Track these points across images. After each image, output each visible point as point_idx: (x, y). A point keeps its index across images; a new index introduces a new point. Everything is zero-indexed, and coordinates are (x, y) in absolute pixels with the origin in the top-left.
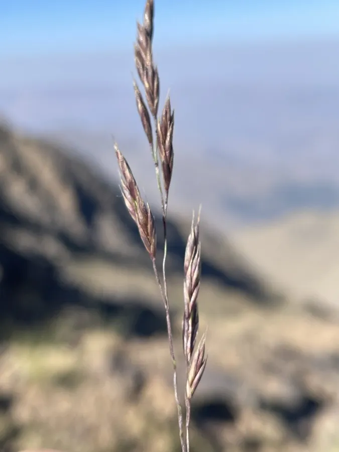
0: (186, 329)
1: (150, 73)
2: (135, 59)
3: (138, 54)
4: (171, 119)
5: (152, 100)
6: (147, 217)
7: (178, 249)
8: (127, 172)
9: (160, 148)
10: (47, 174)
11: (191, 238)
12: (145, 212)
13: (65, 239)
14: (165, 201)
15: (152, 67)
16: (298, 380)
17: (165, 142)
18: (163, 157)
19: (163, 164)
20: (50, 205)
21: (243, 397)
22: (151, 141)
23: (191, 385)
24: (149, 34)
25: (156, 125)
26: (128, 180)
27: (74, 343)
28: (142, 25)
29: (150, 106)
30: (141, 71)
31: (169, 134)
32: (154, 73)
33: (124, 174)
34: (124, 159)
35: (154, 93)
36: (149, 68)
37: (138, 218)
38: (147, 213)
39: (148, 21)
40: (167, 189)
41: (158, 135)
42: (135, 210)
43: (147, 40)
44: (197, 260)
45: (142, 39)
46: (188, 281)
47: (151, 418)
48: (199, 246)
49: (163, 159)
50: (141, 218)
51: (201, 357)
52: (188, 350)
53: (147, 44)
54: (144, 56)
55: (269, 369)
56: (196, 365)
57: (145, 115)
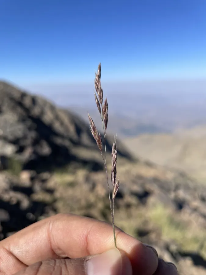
0: (112, 175)
1: (100, 90)
2: (95, 85)
3: (96, 83)
4: (107, 105)
5: (101, 99)
6: (99, 138)
7: (109, 149)
8: (92, 123)
9: (103, 115)
10: (66, 120)
11: (114, 145)
12: (99, 136)
13: (71, 141)
14: (105, 133)
15: (101, 88)
16: (143, 186)
17: (105, 113)
18: (104, 118)
19: (105, 120)
20: (67, 130)
21: (126, 191)
22: (100, 112)
23: (114, 194)
24: (99, 77)
25: (102, 107)
26: (93, 126)
27: (74, 173)
28: (97, 74)
29: (100, 101)
30: (97, 89)
31: (106, 110)
32: (101, 90)
33: (91, 124)
34: (91, 119)
35: (101, 96)
36: (100, 88)
37: (96, 138)
38: (99, 137)
39: (99, 73)
40: (106, 129)
41: (103, 110)
42: (95, 136)
43: (99, 79)
44: (116, 152)
45: (97, 78)
46: (113, 159)
47: (97, 197)
48: (116, 148)
49: (105, 119)
50: (97, 138)
51: (118, 185)
52: (113, 183)
53: (99, 80)
54: (98, 84)
55: (134, 182)
56: (116, 187)
57: (98, 104)
